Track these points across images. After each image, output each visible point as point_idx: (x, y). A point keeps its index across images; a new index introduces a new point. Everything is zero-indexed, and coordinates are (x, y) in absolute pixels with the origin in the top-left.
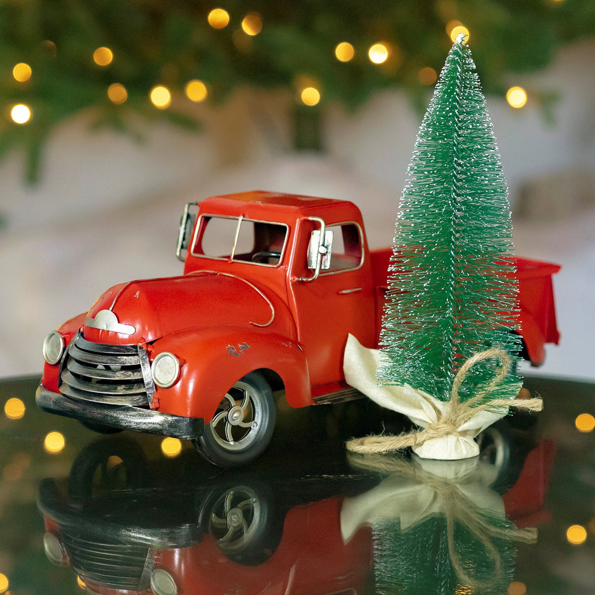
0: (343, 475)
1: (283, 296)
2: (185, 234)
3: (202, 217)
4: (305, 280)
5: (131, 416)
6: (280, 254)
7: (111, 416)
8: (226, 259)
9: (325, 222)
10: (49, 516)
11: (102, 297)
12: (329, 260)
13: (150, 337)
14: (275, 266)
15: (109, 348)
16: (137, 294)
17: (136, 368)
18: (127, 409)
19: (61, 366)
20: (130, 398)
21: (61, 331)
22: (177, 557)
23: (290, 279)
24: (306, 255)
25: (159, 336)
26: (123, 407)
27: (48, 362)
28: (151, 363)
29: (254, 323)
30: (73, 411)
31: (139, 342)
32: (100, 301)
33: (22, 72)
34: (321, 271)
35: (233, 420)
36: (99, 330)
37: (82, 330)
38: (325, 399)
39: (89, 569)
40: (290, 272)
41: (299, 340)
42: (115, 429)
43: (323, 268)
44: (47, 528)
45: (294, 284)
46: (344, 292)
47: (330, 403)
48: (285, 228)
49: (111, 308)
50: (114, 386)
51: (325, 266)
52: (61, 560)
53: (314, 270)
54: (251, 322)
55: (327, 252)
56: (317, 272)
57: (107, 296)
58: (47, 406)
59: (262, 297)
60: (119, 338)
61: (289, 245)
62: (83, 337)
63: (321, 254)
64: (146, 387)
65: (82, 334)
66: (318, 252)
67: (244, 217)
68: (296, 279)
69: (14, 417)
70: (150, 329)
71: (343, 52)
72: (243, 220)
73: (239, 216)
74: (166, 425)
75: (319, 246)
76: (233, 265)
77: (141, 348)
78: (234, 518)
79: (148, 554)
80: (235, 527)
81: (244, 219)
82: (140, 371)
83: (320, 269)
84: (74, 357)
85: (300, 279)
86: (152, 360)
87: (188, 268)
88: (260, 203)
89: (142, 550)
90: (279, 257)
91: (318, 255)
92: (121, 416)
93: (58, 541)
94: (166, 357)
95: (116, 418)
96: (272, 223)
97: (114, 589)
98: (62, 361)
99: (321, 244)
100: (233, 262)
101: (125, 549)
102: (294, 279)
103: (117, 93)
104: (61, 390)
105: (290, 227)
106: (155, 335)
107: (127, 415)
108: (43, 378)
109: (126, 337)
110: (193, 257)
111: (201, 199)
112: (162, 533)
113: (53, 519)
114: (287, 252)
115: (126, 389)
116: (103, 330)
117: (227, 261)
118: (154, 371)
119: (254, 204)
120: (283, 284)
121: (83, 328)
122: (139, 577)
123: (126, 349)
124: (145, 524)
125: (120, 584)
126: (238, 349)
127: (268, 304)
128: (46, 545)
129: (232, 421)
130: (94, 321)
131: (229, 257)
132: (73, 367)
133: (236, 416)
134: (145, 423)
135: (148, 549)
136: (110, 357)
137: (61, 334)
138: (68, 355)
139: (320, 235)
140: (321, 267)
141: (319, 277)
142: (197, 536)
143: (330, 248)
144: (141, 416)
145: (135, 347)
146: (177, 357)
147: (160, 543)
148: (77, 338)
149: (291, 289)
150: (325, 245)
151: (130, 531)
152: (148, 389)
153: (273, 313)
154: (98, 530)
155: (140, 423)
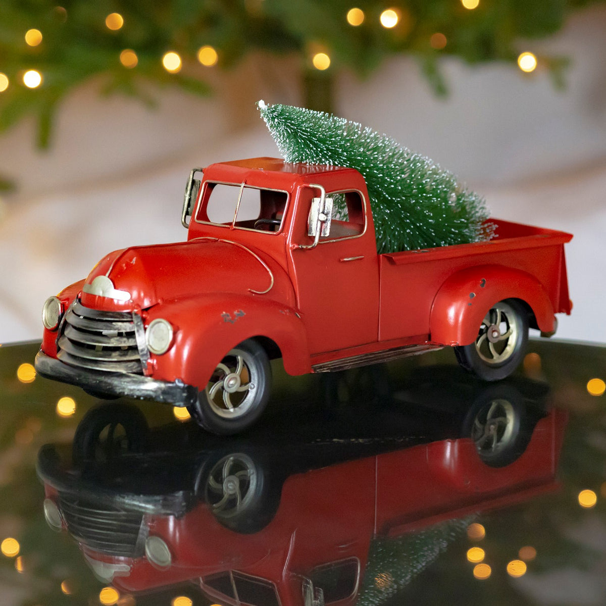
0: (353, 440)
1: (283, 262)
2: (190, 200)
3: (206, 183)
4: (305, 247)
5: (124, 382)
6: (280, 220)
7: (106, 383)
8: (228, 226)
9: (325, 190)
10: (47, 483)
11: (100, 263)
12: (329, 227)
13: (147, 303)
14: (275, 233)
15: (104, 314)
16: (134, 260)
17: (131, 335)
18: (120, 375)
19: (59, 331)
20: (124, 364)
21: (60, 297)
22: (171, 524)
23: (290, 246)
24: (307, 223)
25: (154, 302)
26: (117, 374)
27: (48, 328)
28: (145, 329)
29: (252, 291)
30: (69, 376)
31: (135, 308)
32: (98, 268)
33: (33, 37)
34: (321, 239)
35: (229, 387)
36: (95, 296)
37: (79, 296)
38: (324, 367)
39: (87, 536)
40: (290, 239)
41: (299, 308)
42: (110, 395)
43: (322, 235)
44: (47, 495)
45: (294, 251)
46: (345, 259)
47: (329, 371)
48: (286, 194)
49: (107, 274)
50: (109, 352)
51: (325, 234)
52: (60, 526)
53: (314, 237)
54: (249, 289)
55: (327, 220)
56: (317, 240)
57: (104, 262)
58: (45, 372)
59: (262, 264)
60: (114, 304)
61: (289, 213)
62: (81, 303)
63: (321, 221)
64: (141, 354)
65: (80, 300)
66: (318, 220)
67: (246, 183)
68: (296, 246)
69: (26, 381)
70: (145, 296)
71: (354, 17)
72: (244, 187)
73: (241, 183)
74: (160, 392)
75: (319, 213)
76: (234, 231)
77: (136, 314)
78: (230, 486)
79: (143, 522)
80: (230, 495)
81: (246, 185)
82: (134, 338)
83: (320, 236)
84: (72, 323)
85: (300, 247)
86: (146, 326)
87: (192, 234)
88: (262, 170)
89: (136, 517)
90: (279, 224)
91: (317, 222)
92: (115, 382)
93: (56, 507)
94: (160, 324)
95: (110, 384)
96: (273, 190)
97: (110, 557)
98: (60, 327)
99: (321, 211)
100: (235, 229)
101: (120, 516)
102: (294, 246)
103: (129, 58)
104: (58, 356)
105: (290, 194)
106: (151, 302)
107: (121, 382)
108: (43, 344)
109: (122, 303)
110: (196, 223)
111: (205, 166)
112: (156, 501)
113: (52, 485)
114: (288, 219)
115: (121, 356)
116: (99, 297)
117: (229, 228)
118: (149, 337)
119: (257, 170)
120: (283, 251)
121: (81, 295)
122: (135, 544)
123: (122, 315)
124: (138, 491)
125: (116, 551)
126: (233, 316)
127: (268, 272)
128: (46, 511)
129: (228, 389)
130: (91, 287)
131: (230, 224)
132: (70, 333)
133: (231, 383)
134: (138, 390)
135: (142, 517)
136: (105, 323)
137: (60, 299)
138: (66, 322)
139: (320, 202)
140: (320, 234)
141: (318, 244)
142: (191, 504)
143: (330, 215)
144: (135, 382)
145: (130, 313)
146: (171, 324)
147: (153, 510)
148: (75, 304)
149: (291, 256)
150: (325, 212)
151: (124, 498)
152: (143, 355)
153: (272, 280)
154: (93, 497)
155: (134, 389)
